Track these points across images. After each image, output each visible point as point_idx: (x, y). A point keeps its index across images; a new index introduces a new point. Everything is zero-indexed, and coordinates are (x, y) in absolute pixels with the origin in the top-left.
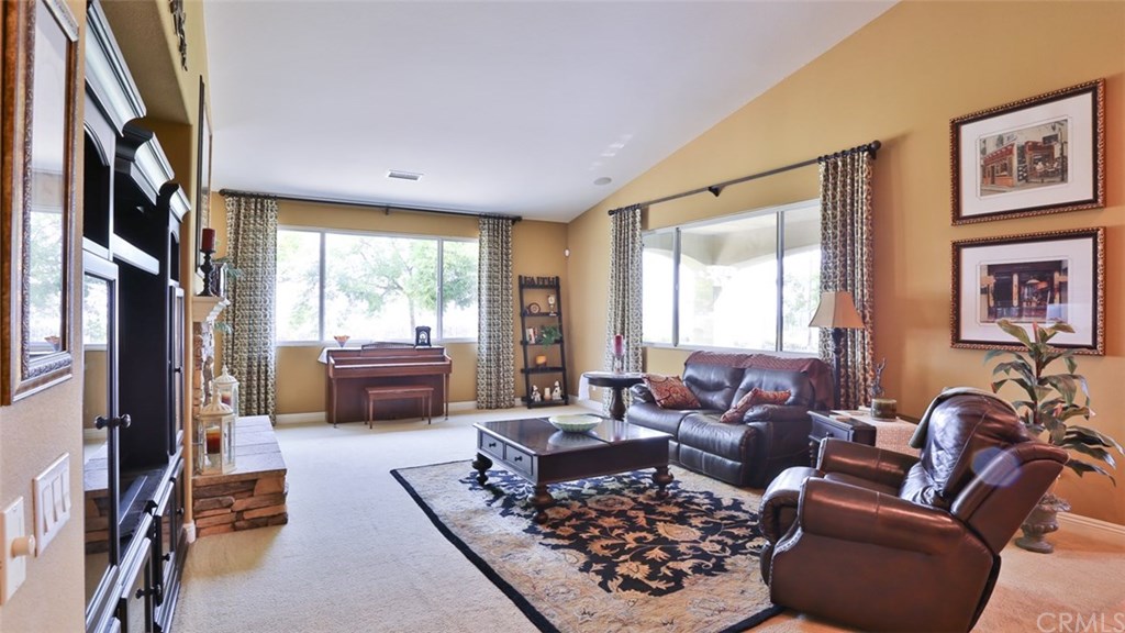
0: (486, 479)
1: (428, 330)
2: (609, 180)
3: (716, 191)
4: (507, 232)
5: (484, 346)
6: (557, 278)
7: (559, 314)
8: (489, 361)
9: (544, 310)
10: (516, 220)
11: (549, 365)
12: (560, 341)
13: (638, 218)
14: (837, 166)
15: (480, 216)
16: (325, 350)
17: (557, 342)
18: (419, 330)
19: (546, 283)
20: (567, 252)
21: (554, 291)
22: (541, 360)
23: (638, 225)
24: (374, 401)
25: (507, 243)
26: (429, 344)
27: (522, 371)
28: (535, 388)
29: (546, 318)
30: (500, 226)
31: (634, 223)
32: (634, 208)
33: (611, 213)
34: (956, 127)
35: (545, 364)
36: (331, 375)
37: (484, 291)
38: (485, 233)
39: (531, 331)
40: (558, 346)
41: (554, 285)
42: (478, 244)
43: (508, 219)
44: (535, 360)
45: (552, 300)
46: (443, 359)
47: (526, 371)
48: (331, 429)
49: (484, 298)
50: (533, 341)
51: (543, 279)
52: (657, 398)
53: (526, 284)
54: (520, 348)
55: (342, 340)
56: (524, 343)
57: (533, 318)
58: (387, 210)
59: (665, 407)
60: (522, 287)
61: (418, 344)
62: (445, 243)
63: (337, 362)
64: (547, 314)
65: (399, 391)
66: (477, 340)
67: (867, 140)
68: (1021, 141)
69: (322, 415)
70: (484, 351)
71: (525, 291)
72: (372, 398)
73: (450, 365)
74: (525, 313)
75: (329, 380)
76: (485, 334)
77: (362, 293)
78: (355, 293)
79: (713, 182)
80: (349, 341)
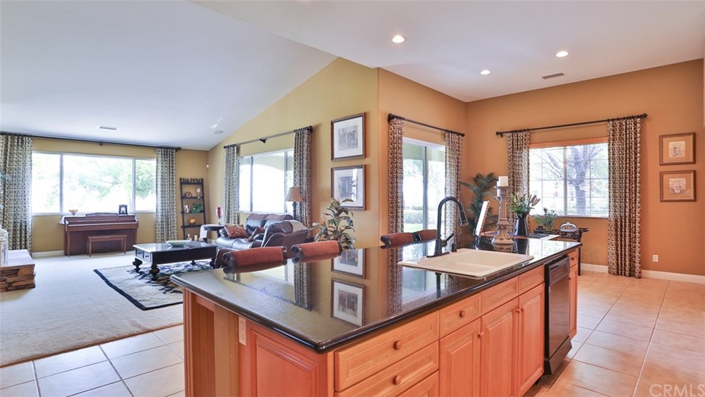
0: (139, 269)
1: (126, 207)
2: (222, 132)
3: (264, 141)
4: (172, 155)
5: (160, 214)
6: (202, 179)
7: (203, 197)
8: (162, 222)
9: (194, 195)
10: (178, 149)
11: (197, 224)
12: (203, 211)
13: (235, 151)
14: (299, 133)
15: (157, 147)
16: (63, 218)
17: (201, 212)
18: (121, 207)
19: (196, 182)
20: (208, 166)
21: (200, 186)
22: (192, 221)
23: (235, 154)
24: (92, 243)
25: (172, 161)
26: (126, 213)
27: (182, 227)
28: (189, 235)
29: (195, 200)
30: (169, 153)
31: (234, 153)
32: (233, 146)
33: (225, 147)
34: (332, 124)
35: (195, 223)
36: (66, 230)
37: (159, 186)
38: (160, 156)
39: (187, 206)
40: (202, 214)
41: (200, 183)
42: (156, 162)
43: (173, 148)
44: (189, 221)
45: (199, 190)
46: (135, 221)
47: (184, 227)
48: (67, 257)
49: (159, 189)
50: (188, 211)
51: (194, 180)
52: (228, 234)
53: (184, 182)
54: (181, 215)
55: (73, 212)
56: (183, 212)
57: (188, 200)
58: (101, 143)
59: (231, 238)
60: (182, 184)
61: (120, 213)
62: (137, 161)
63: (70, 223)
64: (196, 198)
65: (107, 237)
66: (155, 211)
67: (308, 125)
68: (348, 131)
69: (62, 252)
70: (160, 217)
71: (183, 186)
72: (91, 241)
73: (138, 224)
74: (183, 197)
75: (66, 232)
76: (160, 208)
77: (95, 186)
78: (90, 186)
79: (262, 137)
80: (78, 212)
